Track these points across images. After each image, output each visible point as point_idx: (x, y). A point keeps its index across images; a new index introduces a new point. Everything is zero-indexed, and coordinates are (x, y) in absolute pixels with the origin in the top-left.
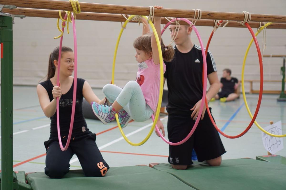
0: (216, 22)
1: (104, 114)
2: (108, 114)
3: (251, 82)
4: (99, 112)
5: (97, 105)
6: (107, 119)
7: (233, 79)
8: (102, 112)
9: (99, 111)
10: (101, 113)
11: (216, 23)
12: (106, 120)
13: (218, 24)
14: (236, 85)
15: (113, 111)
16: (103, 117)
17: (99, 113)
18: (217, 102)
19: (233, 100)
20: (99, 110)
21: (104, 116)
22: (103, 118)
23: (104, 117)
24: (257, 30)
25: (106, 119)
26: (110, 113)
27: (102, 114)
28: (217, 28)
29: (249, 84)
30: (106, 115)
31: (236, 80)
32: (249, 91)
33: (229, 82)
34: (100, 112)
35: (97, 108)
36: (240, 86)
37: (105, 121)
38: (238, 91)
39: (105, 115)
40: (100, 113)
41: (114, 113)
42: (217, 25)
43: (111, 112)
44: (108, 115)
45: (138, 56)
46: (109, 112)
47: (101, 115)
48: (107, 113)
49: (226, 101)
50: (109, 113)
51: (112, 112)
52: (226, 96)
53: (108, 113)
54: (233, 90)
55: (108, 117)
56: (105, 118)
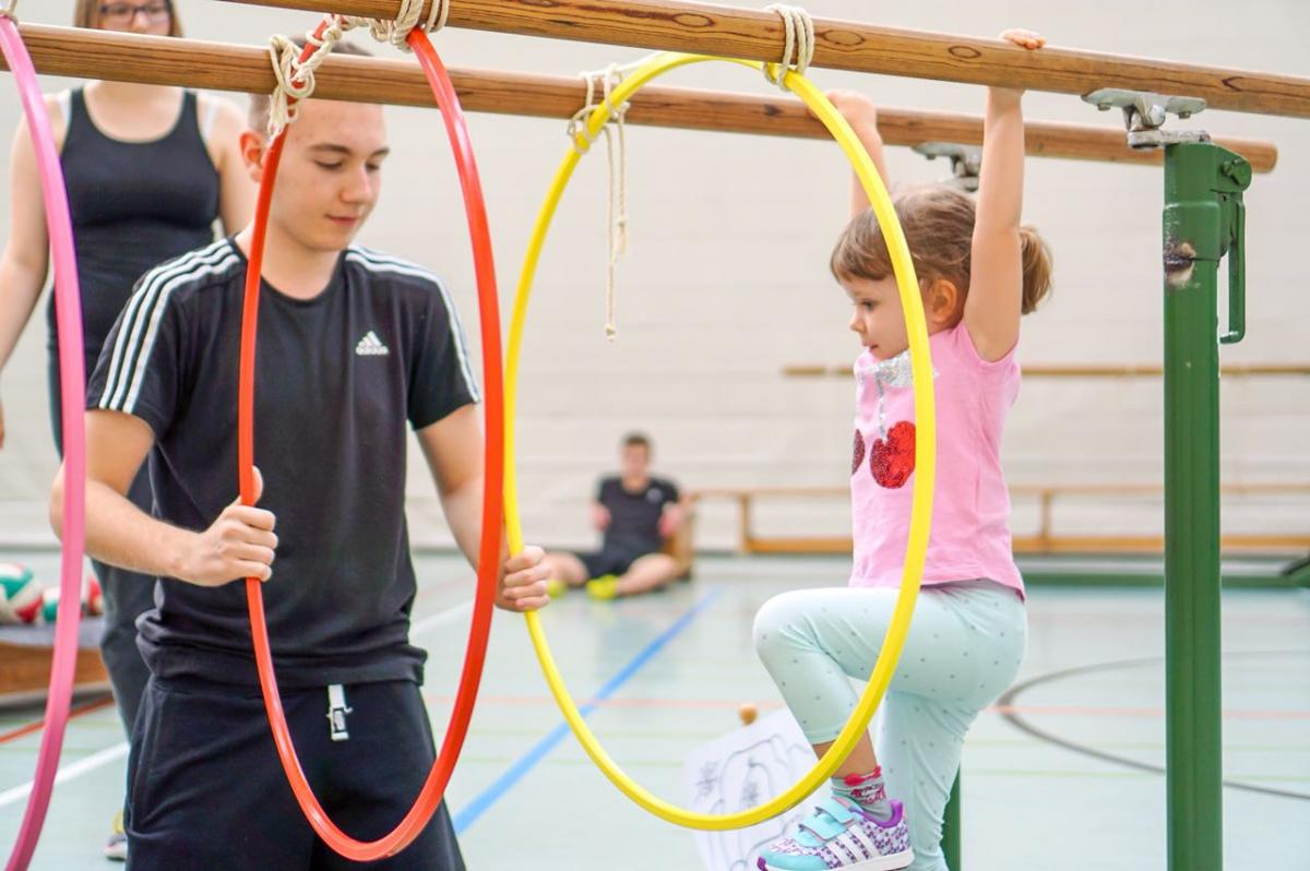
1: (845, 839)
2: (859, 817)
3: (745, 500)
4: (818, 854)
5: (784, 848)
6: (879, 837)
7: (655, 484)
8: (827, 841)
9: (814, 852)
10: (832, 846)
12: (886, 849)
14: (672, 515)
15: (859, 787)
16: (857, 852)
17: (828, 858)
18: (575, 603)
19: (658, 588)
20: (815, 849)
21: (855, 842)
22: (866, 854)
23: (862, 846)
25: (879, 845)
26: (856, 806)
27: (843, 847)
29: (731, 511)
30: (856, 830)
31: (669, 493)
32: (730, 540)
33: (639, 498)
34: (824, 854)
35: (796, 853)
36: (690, 520)
37: (889, 852)
38: (681, 544)
39: (854, 837)
40: (829, 852)
41: (870, 788)
43: (855, 801)
44: (862, 824)
46: (851, 810)
47: (841, 855)
48: (850, 823)
49: (620, 596)
50: (859, 812)
51: (863, 794)
52: (619, 569)
53: (849, 816)
54: (656, 541)
55: (873, 825)
56: (869, 844)
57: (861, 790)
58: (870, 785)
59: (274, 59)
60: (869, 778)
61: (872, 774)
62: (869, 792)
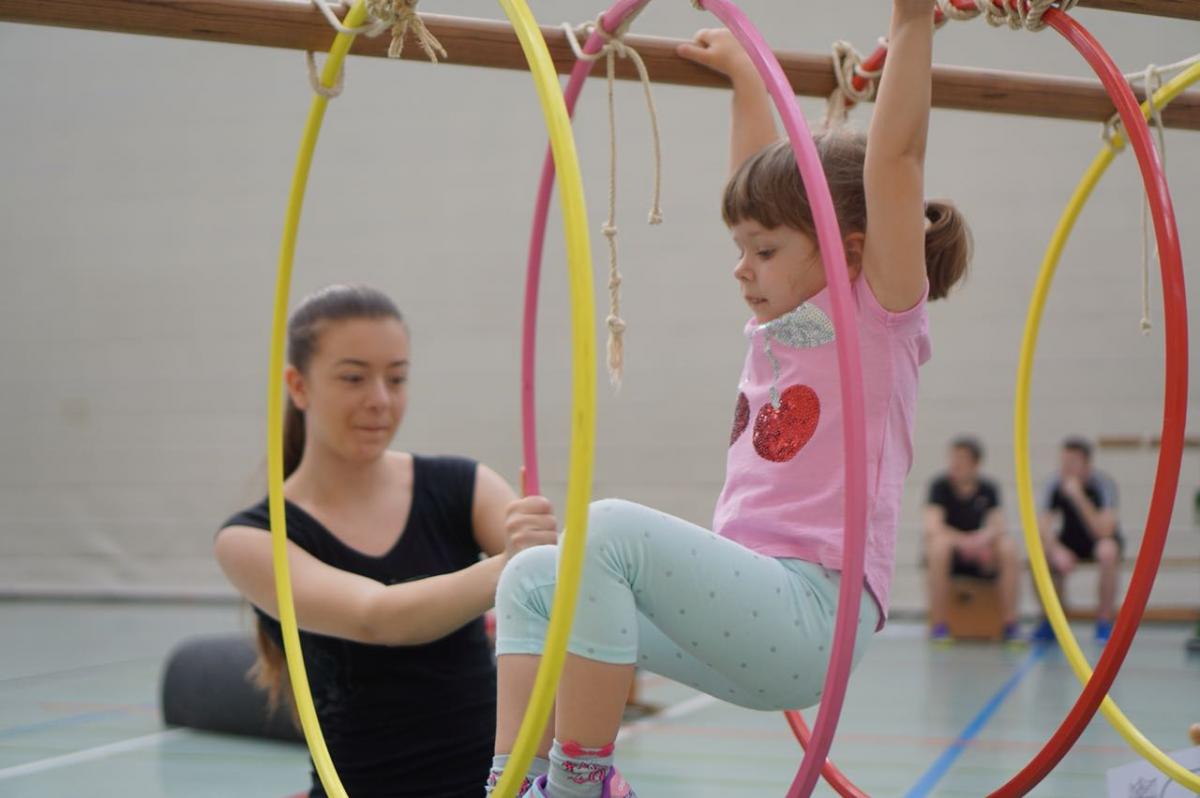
0: (842, 64)
11: (844, 76)
13: (854, 83)
24: (1106, 136)
28: (849, 103)
41: (587, 766)
42: (851, 87)
45: (763, 268)
57: (575, 765)
58: (588, 762)
59: (837, 63)
60: (591, 753)
61: (597, 750)
62: (583, 770)
